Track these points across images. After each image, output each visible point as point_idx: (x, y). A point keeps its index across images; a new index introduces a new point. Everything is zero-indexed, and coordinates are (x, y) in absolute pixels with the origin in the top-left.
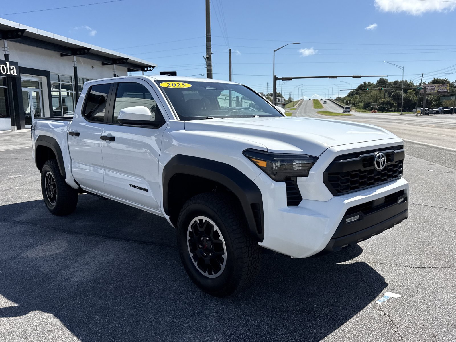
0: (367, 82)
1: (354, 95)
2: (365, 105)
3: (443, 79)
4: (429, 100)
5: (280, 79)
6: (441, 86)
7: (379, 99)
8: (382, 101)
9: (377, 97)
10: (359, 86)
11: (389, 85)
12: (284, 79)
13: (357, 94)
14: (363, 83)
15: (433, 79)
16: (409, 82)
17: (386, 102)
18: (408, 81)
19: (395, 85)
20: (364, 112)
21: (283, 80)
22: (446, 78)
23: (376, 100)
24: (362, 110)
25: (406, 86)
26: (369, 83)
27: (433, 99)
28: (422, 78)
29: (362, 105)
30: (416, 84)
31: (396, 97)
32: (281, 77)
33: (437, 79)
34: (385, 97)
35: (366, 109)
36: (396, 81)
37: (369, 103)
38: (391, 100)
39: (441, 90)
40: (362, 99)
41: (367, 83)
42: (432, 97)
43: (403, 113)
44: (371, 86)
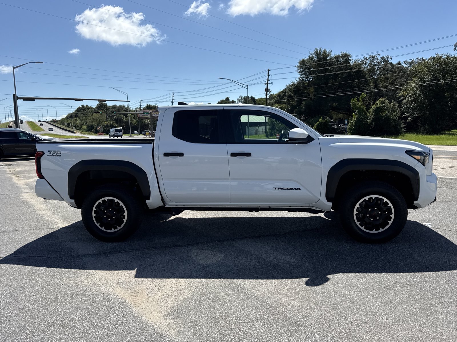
0: (85, 105)
1: (74, 117)
2: (88, 128)
3: (154, 106)
4: (146, 123)
5: (20, 98)
6: (155, 111)
7: (102, 122)
8: (106, 124)
9: (99, 120)
10: (77, 109)
11: (109, 108)
12: (25, 99)
13: (76, 116)
14: (81, 106)
15: (147, 105)
16: (127, 107)
17: (109, 125)
18: (125, 106)
19: (114, 109)
20: (90, 134)
21: (23, 100)
22: (156, 105)
23: (99, 123)
24: (87, 133)
25: (125, 110)
26: (87, 106)
27: (150, 123)
28: (141, 104)
29: (85, 128)
30: (133, 109)
31: (118, 120)
32: (22, 97)
33: (150, 105)
34: (107, 120)
35: (91, 132)
36: (114, 106)
37: (92, 125)
38: (114, 123)
39: (155, 115)
40: (83, 122)
41: (85, 107)
42: (149, 121)
43: (132, 135)
44: (90, 109)
